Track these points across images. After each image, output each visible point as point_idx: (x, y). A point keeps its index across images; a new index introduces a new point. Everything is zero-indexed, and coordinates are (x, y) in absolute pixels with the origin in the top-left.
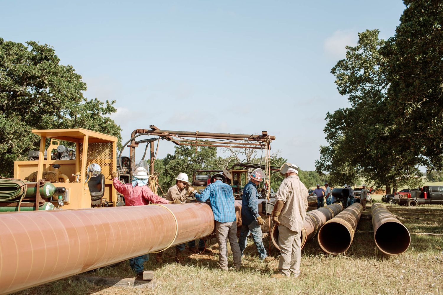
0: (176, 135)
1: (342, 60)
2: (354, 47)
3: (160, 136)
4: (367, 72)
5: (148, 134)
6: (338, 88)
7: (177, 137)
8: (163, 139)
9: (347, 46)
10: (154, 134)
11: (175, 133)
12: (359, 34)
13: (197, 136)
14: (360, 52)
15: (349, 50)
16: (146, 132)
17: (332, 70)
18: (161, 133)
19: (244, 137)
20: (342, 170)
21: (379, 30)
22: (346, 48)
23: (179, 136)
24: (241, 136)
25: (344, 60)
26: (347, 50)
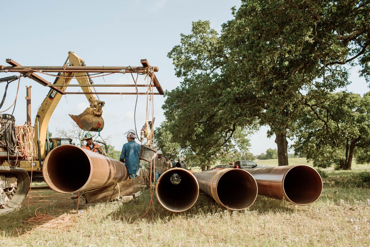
0: (40, 70)
1: (177, 45)
2: (187, 35)
3: (21, 72)
4: (201, 55)
5: (6, 71)
6: (175, 69)
7: (41, 72)
8: (25, 77)
9: (182, 34)
10: (13, 70)
11: (38, 69)
12: (193, 22)
13: (65, 70)
14: (193, 40)
15: (183, 38)
16: (5, 69)
17: (168, 54)
18: (23, 69)
19: (120, 69)
20: (167, 150)
21: (209, 22)
22: (181, 36)
23: (43, 72)
24: (117, 68)
25: (179, 46)
26: (181, 37)
